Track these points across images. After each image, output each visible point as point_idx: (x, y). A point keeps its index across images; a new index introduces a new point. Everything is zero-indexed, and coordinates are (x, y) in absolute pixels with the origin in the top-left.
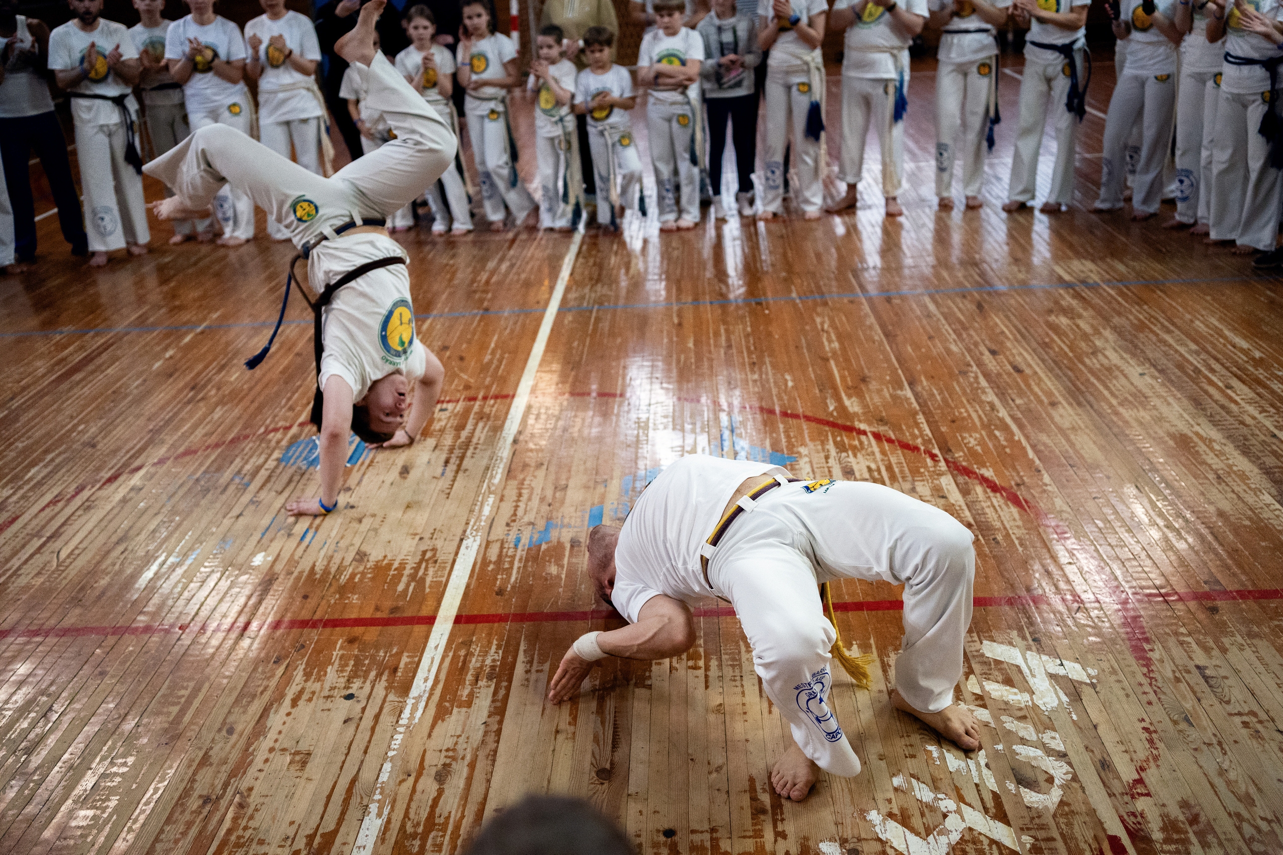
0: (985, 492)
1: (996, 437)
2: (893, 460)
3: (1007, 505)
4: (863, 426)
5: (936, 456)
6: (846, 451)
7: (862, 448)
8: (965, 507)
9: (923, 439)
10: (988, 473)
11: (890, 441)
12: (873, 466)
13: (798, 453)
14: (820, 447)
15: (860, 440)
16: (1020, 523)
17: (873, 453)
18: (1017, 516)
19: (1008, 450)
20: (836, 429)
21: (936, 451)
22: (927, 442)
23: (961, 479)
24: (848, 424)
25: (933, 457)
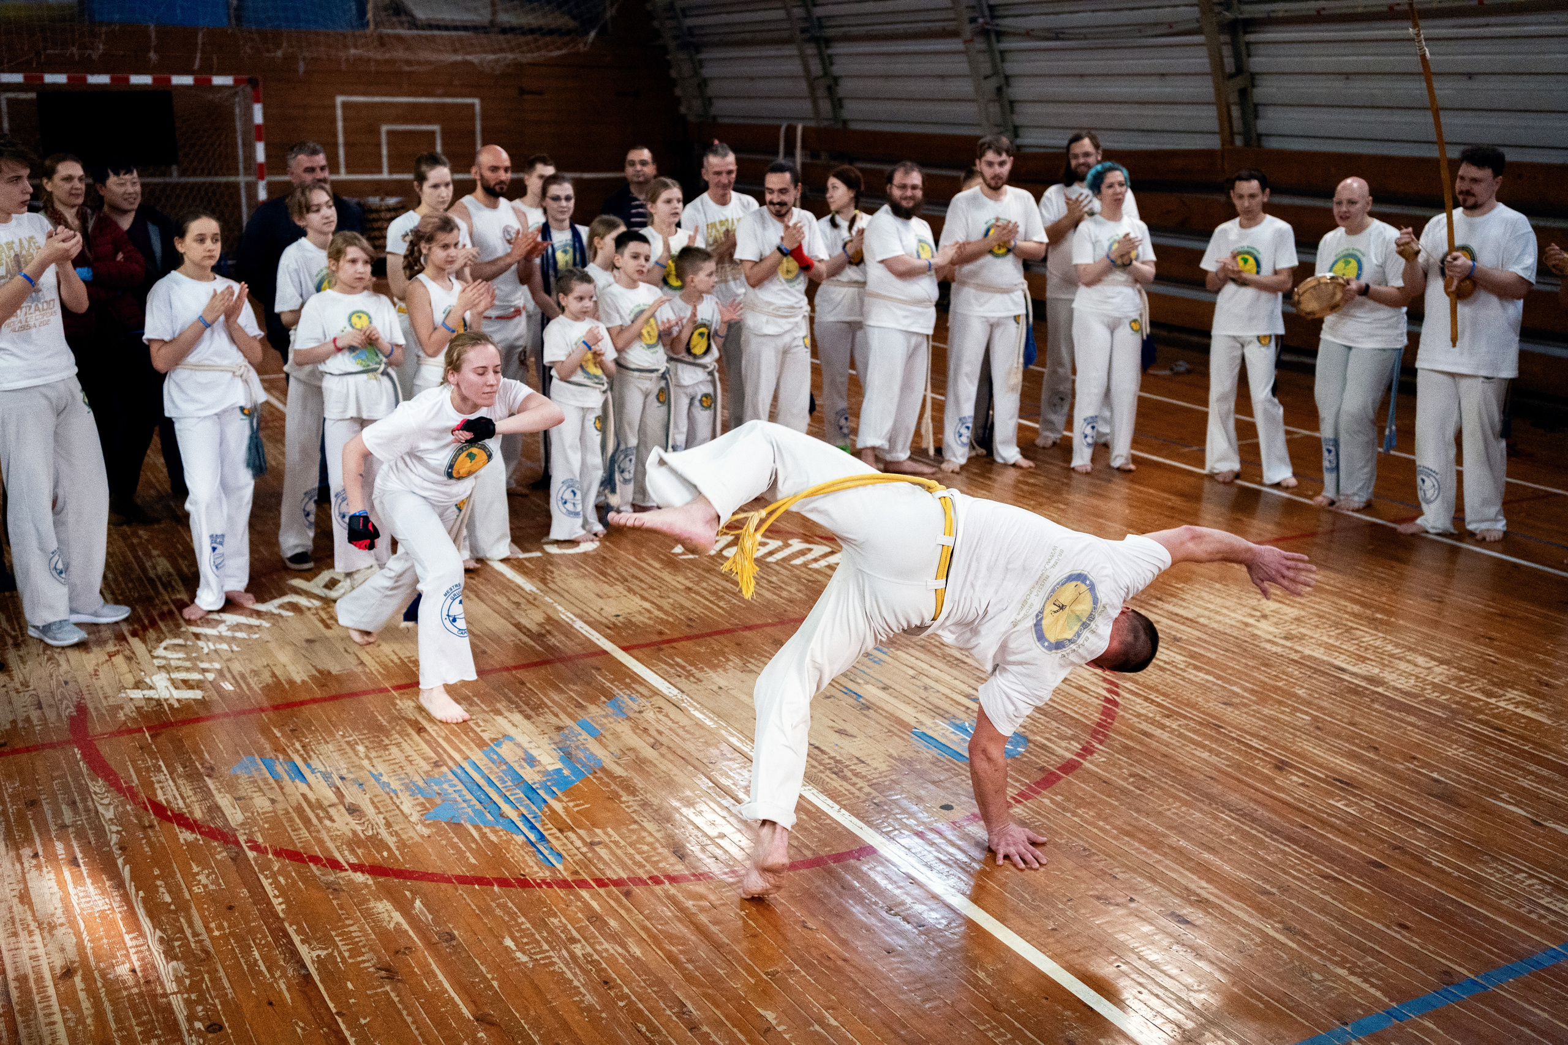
0: (191, 813)
1: (170, 892)
2: (304, 833)
3: (167, 800)
4: (359, 877)
5: (251, 848)
6: (369, 838)
7: (349, 845)
8: (215, 792)
9: (271, 871)
10: (186, 836)
11: (315, 859)
12: (327, 822)
13: (428, 826)
14: (404, 837)
15: (357, 857)
16: (157, 786)
17: (333, 839)
18: (159, 792)
19: (157, 872)
20: (395, 867)
21: (251, 854)
22: (266, 867)
23: (220, 823)
24: (381, 879)
25: (255, 847)
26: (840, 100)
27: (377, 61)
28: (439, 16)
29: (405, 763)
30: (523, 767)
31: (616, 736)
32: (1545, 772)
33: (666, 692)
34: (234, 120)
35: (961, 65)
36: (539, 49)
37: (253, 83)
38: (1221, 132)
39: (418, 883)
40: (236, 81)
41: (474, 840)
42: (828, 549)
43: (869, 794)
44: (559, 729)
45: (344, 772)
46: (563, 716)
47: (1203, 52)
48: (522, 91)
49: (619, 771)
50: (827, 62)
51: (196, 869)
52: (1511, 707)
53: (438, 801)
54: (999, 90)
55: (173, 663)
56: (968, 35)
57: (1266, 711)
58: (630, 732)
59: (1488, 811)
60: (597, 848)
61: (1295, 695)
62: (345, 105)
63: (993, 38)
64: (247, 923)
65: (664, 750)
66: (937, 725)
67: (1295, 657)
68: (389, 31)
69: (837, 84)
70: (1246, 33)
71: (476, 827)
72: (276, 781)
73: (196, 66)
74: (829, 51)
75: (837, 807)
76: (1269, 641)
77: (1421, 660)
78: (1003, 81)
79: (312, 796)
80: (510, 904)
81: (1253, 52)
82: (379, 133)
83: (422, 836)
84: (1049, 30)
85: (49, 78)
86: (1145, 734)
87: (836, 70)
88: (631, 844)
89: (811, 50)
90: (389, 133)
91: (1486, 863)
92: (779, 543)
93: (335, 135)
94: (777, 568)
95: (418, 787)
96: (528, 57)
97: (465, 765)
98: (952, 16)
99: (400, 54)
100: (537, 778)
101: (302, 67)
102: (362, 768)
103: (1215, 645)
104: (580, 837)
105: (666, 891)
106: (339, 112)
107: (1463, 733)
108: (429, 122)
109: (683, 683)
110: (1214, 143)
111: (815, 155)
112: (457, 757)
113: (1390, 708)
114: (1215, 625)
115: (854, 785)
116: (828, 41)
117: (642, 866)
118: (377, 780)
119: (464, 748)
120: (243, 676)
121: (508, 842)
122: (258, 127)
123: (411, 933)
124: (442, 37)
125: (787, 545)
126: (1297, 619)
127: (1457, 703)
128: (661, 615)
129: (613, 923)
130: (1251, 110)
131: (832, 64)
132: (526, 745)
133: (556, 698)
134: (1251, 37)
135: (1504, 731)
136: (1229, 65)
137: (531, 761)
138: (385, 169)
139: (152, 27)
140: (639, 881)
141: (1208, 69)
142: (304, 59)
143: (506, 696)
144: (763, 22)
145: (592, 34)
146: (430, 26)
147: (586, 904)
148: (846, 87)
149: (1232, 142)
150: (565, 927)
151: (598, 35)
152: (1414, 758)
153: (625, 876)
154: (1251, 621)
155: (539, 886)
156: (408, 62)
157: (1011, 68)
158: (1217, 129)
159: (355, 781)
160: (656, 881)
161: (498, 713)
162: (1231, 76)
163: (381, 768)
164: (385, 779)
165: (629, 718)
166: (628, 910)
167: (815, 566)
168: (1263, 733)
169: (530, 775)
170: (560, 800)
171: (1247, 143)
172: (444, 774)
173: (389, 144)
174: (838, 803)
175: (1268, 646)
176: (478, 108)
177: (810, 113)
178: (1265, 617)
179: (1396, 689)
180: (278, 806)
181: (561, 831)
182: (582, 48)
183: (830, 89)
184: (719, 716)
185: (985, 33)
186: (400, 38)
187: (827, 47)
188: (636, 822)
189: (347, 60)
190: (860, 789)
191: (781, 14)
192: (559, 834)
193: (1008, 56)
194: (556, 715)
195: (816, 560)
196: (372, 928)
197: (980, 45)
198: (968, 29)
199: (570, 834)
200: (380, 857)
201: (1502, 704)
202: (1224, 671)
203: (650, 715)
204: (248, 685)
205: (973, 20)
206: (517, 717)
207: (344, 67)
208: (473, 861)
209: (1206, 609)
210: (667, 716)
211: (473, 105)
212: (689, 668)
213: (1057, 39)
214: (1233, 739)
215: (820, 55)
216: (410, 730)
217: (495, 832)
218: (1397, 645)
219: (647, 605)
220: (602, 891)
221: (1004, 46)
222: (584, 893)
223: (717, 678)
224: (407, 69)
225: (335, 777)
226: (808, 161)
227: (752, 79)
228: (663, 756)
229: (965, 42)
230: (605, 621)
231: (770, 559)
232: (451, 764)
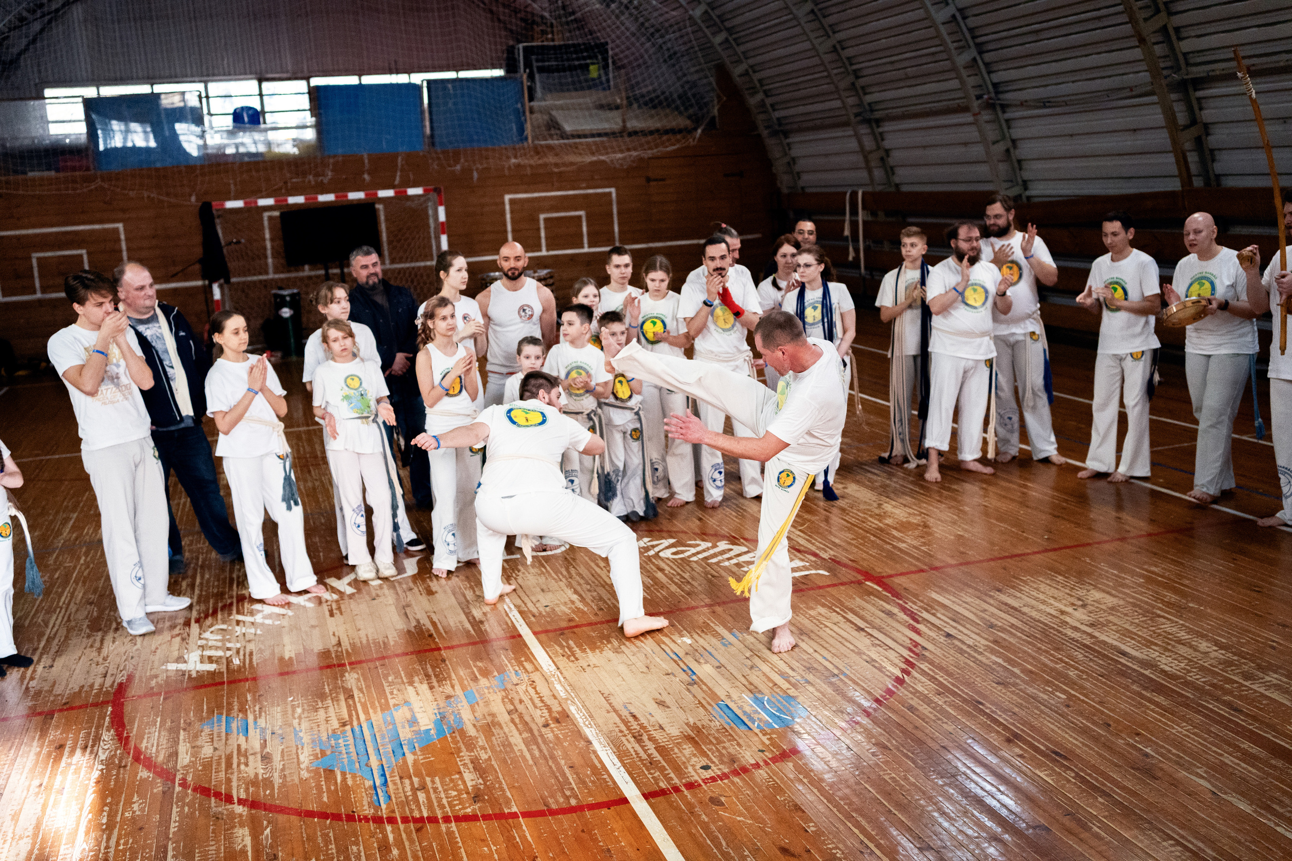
0: (157, 757)
2: (222, 775)
3: (146, 747)
4: (239, 809)
5: (180, 785)
6: (264, 780)
7: (247, 785)
8: (181, 741)
9: (184, 802)
10: (143, 774)
11: (218, 795)
12: (242, 767)
13: (311, 771)
14: (289, 779)
15: (247, 794)
16: (146, 736)
17: (239, 780)
18: (145, 741)
20: (269, 802)
21: (178, 789)
22: (182, 799)
23: (171, 765)
24: (253, 812)
25: (184, 784)
26: (892, 168)
27: (531, 166)
28: (579, 128)
29: (323, 722)
30: (403, 727)
31: (487, 703)
32: (1255, 750)
33: (545, 668)
34: (428, 219)
35: (972, 133)
36: (657, 146)
37: (437, 190)
38: (1180, 175)
39: (276, 815)
40: (425, 191)
41: (336, 783)
42: (745, 549)
43: (649, 755)
44: (448, 697)
45: (276, 729)
46: (458, 687)
47: (1158, 109)
48: (648, 180)
49: (472, 732)
50: (879, 138)
51: (135, 799)
52: (1262, 690)
53: (328, 753)
54: (1008, 151)
55: (210, 643)
56: (977, 110)
57: (1030, 690)
58: (499, 700)
59: (1175, 783)
60: (419, 793)
61: (1066, 676)
62: (512, 201)
63: (998, 108)
64: (145, 841)
65: (515, 716)
66: (740, 698)
67: (1088, 641)
68: (543, 143)
69: (888, 156)
70: (1195, 90)
71: (344, 774)
72: (227, 734)
73: (397, 182)
74: (881, 130)
75: (619, 764)
76: (1076, 629)
77: (1204, 645)
78: (1010, 144)
79: (243, 747)
80: (331, 834)
81: (1204, 105)
82: (538, 220)
83: (301, 779)
84: (1038, 100)
85: (292, 200)
86: (911, 708)
87: (887, 144)
88: (445, 791)
89: (864, 130)
90: (546, 220)
91: (1142, 830)
92: (710, 545)
93: (505, 225)
94: (694, 565)
95: (320, 740)
96: (649, 153)
97: (365, 726)
98: (962, 95)
99: (551, 159)
100: (409, 736)
101: (475, 175)
102: (291, 725)
103: (1022, 631)
104: (412, 784)
105: (448, 829)
106: (507, 207)
107: (1198, 712)
108: (576, 210)
109: (562, 662)
110: (1174, 185)
111: (874, 214)
112: (362, 717)
113: (1146, 689)
114: (1034, 614)
115: (643, 747)
116: (878, 122)
117: (442, 807)
118: (296, 735)
119: (371, 711)
120: (251, 654)
121: (358, 786)
122: (443, 223)
123: (250, 854)
124: (581, 144)
125: (715, 546)
126: (1112, 608)
127: (1213, 685)
128: (581, 606)
129: (395, 852)
130: (1207, 155)
131: (883, 140)
132: (416, 710)
133: (462, 673)
134: (1200, 94)
135: (1240, 711)
136: (1182, 118)
137: (413, 722)
138: (544, 248)
139: (366, 156)
140: (433, 820)
141: (1164, 124)
142: (477, 169)
143: (424, 670)
144: (831, 110)
145: (699, 131)
146: (573, 136)
147: (386, 837)
148: (896, 157)
149: (1190, 183)
150: (359, 852)
151: (703, 131)
152: (1138, 734)
153: (425, 815)
154: (1069, 610)
155: (360, 820)
156: (556, 165)
157: (1016, 133)
158: (1176, 173)
159: (281, 735)
160: (447, 819)
161: (411, 683)
162: (1186, 127)
163: (305, 725)
164: (301, 734)
165: (505, 690)
166: (412, 842)
167: (727, 564)
168: (1016, 710)
169: (405, 734)
170: (414, 754)
171: (1207, 183)
172: (344, 732)
173: (546, 228)
174: (621, 761)
175: (1069, 632)
176: (614, 195)
177: (868, 181)
178: (1084, 606)
179: (1163, 672)
180: (217, 753)
181: (401, 778)
182: (691, 142)
183: (882, 159)
184: (574, 689)
185: (990, 106)
186: (550, 148)
187: (878, 127)
188: (460, 773)
189: (509, 168)
190: (645, 751)
191: (838, 104)
192: (398, 781)
193: (1013, 124)
194: (453, 687)
195: (729, 559)
196: (225, 848)
197: (986, 116)
198: (976, 104)
199: (407, 782)
200: (263, 794)
201: (1254, 687)
202: (1015, 653)
203: (521, 688)
204: (251, 660)
205: (979, 97)
206: (425, 686)
207: (506, 172)
208: (325, 799)
209: (1036, 599)
210: (535, 688)
211: (610, 194)
212: (576, 649)
213: (1045, 107)
214: (986, 714)
215: (873, 133)
216: (342, 697)
217: (354, 777)
218: (1190, 631)
219: (575, 597)
220: (402, 827)
221: (1008, 115)
222: (389, 828)
223: (593, 657)
224: (556, 170)
225: (269, 732)
226: (870, 218)
227: (826, 155)
228: (513, 721)
229: (974, 115)
230: (535, 611)
231: (694, 559)
232: (355, 723)
